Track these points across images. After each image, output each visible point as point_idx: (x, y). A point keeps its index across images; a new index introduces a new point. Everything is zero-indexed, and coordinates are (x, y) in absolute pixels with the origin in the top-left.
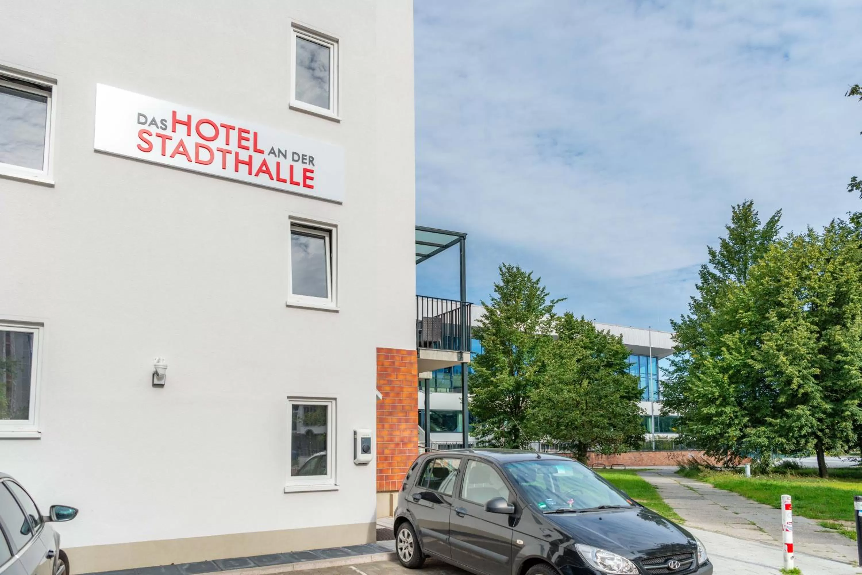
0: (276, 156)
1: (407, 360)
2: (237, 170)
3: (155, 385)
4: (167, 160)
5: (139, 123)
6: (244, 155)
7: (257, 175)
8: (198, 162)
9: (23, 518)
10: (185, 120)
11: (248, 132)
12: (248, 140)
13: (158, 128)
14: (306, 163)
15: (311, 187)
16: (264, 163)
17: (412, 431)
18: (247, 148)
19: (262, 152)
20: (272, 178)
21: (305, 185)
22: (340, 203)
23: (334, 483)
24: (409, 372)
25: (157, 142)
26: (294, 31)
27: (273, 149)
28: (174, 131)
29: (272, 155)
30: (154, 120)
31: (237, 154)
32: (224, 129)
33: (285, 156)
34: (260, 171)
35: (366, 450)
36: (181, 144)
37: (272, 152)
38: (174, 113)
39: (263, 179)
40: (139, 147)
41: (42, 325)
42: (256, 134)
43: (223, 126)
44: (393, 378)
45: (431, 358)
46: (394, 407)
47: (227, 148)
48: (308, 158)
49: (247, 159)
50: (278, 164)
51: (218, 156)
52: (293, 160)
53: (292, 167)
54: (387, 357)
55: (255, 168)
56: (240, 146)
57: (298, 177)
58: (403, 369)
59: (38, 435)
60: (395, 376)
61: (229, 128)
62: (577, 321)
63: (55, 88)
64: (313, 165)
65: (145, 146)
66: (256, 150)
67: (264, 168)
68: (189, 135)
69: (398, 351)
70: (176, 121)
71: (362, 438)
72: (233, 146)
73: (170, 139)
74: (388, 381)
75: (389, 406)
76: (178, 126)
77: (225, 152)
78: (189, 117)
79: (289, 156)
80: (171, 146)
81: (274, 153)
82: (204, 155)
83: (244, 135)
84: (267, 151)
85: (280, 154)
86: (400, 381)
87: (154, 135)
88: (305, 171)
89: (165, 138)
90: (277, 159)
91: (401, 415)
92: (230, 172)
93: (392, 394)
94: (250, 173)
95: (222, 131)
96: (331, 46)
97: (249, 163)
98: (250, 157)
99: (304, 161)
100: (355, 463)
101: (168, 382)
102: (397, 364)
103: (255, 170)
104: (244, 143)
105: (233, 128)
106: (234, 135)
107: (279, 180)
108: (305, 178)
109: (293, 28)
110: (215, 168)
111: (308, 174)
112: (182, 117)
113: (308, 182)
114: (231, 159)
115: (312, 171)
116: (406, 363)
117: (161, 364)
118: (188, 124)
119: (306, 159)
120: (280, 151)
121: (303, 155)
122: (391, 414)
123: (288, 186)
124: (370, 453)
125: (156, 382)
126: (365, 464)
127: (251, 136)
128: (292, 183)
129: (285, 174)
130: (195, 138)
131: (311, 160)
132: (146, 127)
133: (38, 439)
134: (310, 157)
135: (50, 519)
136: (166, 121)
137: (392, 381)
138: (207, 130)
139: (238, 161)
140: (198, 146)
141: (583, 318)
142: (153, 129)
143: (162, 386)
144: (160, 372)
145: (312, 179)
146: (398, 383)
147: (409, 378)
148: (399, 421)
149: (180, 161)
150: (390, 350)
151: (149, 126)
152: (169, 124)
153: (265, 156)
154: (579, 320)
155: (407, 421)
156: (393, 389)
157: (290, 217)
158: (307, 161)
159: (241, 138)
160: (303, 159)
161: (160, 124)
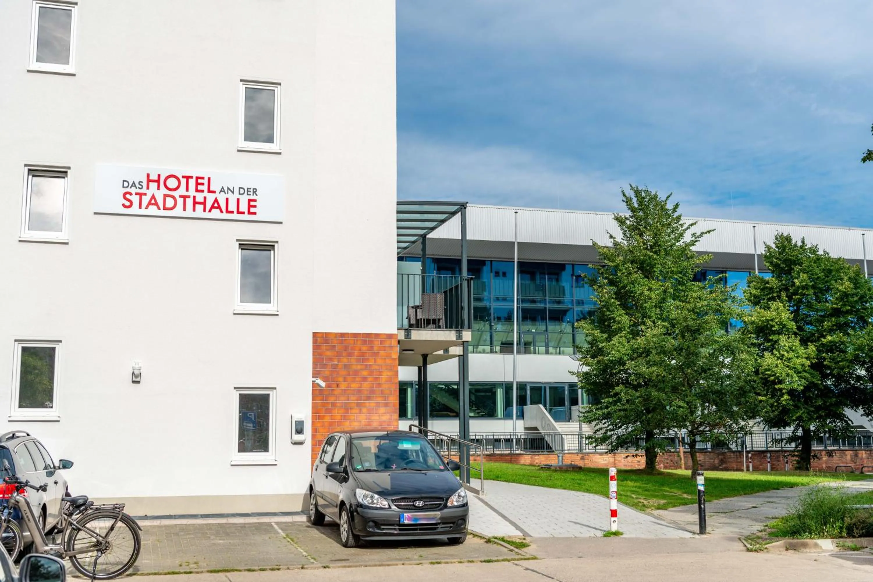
0: (225, 193)
1: (387, 344)
2: (194, 210)
3: (134, 382)
4: (143, 212)
5: (123, 187)
6: (200, 198)
7: (210, 211)
8: (165, 208)
9: (44, 465)
10: (156, 178)
11: (203, 178)
12: (203, 184)
13: (136, 188)
14: (250, 195)
15: (255, 213)
16: (216, 201)
17: (391, 416)
18: (202, 191)
19: (214, 192)
20: (222, 212)
21: (249, 213)
22: (281, 223)
23: (274, 459)
24: (389, 356)
25: (135, 199)
26: (243, 84)
27: (223, 188)
28: (148, 188)
29: (222, 193)
30: (134, 183)
31: (194, 197)
32: (185, 180)
33: (233, 192)
34: (213, 207)
35: (300, 431)
36: (153, 197)
37: (222, 190)
38: (148, 175)
39: (216, 213)
40: (124, 205)
41: (61, 341)
42: (209, 179)
43: (184, 177)
44: (371, 362)
45: (424, 339)
46: (372, 392)
47: (186, 194)
48: (252, 190)
49: (202, 200)
50: (227, 199)
51: (180, 201)
52: (240, 194)
53: (238, 200)
54: (365, 342)
55: (208, 206)
56: (197, 191)
57: (244, 207)
58: (382, 353)
59: (58, 419)
60: (373, 361)
61: (188, 178)
62: (796, 245)
63: (69, 171)
64: (257, 195)
65: (127, 204)
66: (209, 191)
67: (216, 205)
68: (159, 188)
69: (377, 335)
70: (149, 181)
71: (296, 421)
72: (192, 192)
73: (145, 194)
74: (366, 365)
75: (367, 390)
76: (151, 183)
77: (185, 197)
78: (159, 176)
79: (236, 191)
80: (146, 200)
81: (224, 191)
82: (170, 202)
83: (200, 181)
84: (218, 191)
85: (229, 191)
86: (379, 365)
87: (134, 194)
88: (250, 201)
89: (141, 195)
90: (227, 196)
91: (380, 400)
92: (189, 212)
93: (370, 379)
94: (205, 210)
95: (183, 181)
96: (275, 89)
97: (204, 203)
98: (205, 198)
99: (249, 193)
100: (292, 443)
101: (143, 379)
102: (375, 349)
103: (208, 207)
104: (200, 187)
105: (192, 177)
106: (192, 182)
107: (228, 212)
108: (250, 206)
109: (242, 83)
110: (178, 211)
111: (252, 203)
112: (154, 177)
113: (252, 210)
114: (189, 202)
115: (255, 200)
116: (385, 347)
117: (137, 367)
118: (158, 181)
119: (250, 191)
120: (228, 189)
121: (248, 189)
122: (368, 398)
123: (235, 216)
124: (303, 434)
125: (134, 379)
126: (301, 443)
127: (205, 181)
128: (239, 212)
129: (232, 207)
130: (164, 190)
131: (255, 191)
132: (128, 190)
133: (59, 421)
134: (254, 189)
135: (59, 468)
136: (142, 182)
137: (370, 365)
138: (172, 183)
139: (195, 203)
140: (165, 196)
141: (803, 242)
142: (133, 190)
143: (138, 382)
144: (136, 372)
145: (255, 206)
146: (377, 367)
147: (388, 362)
148: (378, 405)
149: (153, 211)
150: (368, 335)
151: (131, 188)
152: (145, 184)
153: (216, 195)
154: (799, 244)
155: (386, 405)
156: (371, 373)
157: (237, 240)
158: (251, 193)
159: (197, 184)
160: (248, 191)
161: (138, 185)
